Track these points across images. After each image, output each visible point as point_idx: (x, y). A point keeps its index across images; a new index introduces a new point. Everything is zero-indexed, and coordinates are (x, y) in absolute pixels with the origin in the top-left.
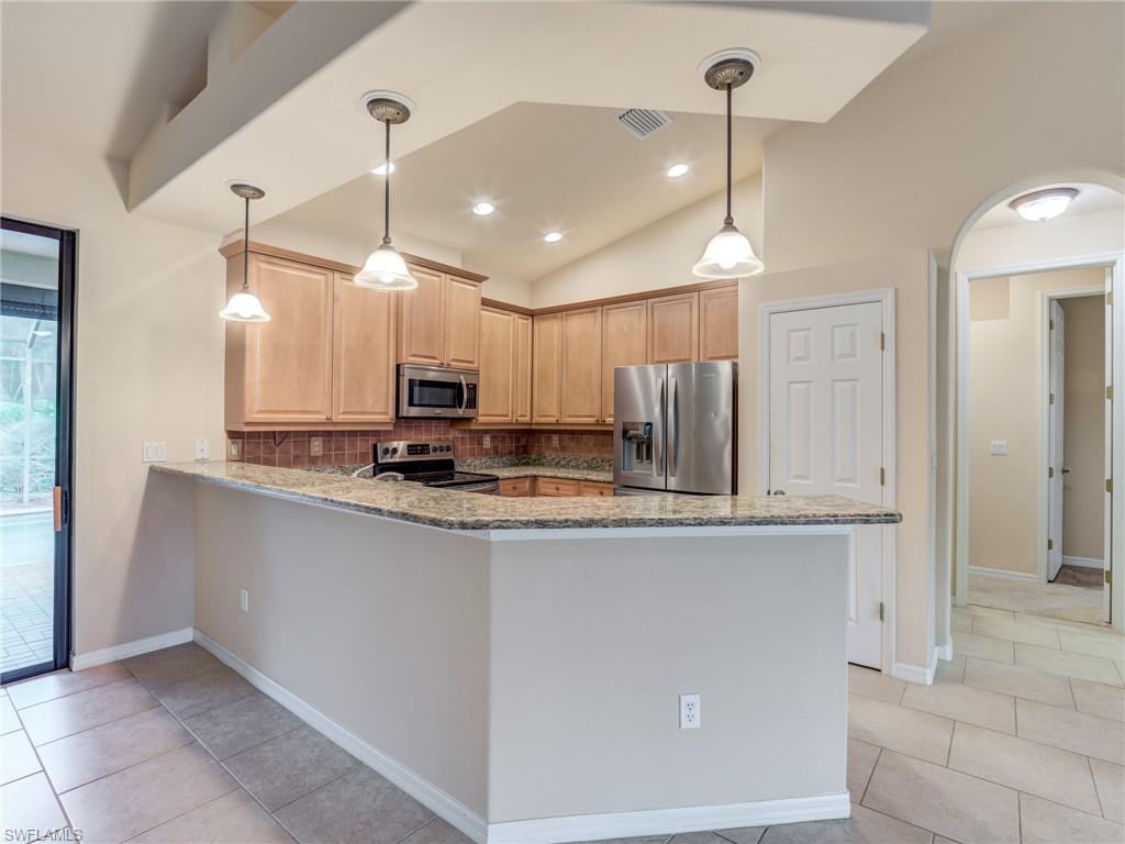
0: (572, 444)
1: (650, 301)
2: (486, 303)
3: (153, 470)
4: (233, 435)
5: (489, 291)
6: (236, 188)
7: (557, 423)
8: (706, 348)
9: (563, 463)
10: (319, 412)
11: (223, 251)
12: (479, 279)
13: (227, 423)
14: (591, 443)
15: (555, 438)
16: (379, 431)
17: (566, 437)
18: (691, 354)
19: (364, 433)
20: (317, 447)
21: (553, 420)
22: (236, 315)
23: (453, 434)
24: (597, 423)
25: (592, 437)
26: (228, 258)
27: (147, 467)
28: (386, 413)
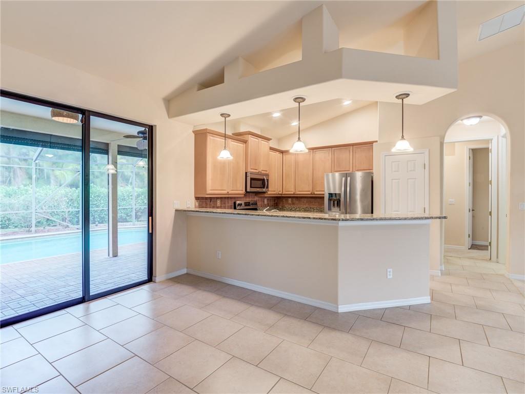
0: (297, 202)
1: (333, 149)
2: (271, 149)
3: (176, 210)
4: (197, 198)
5: (272, 144)
6: (222, 115)
7: (294, 194)
8: (355, 166)
9: (293, 209)
10: (225, 190)
11: (193, 132)
12: (268, 139)
13: (195, 194)
14: (305, 202)
15: (290, 200)
16: (235, 197)
17: (294, 199)
18: (350, 169)
19: (231, 198)
20: (219, 202)
21: (292, 193)
22: (223, 158)
23: (256, 198)
24: (311, 194)
25: (306, 199)
26: (195, 134)
27: (175, 209)
28: (242, 190)
